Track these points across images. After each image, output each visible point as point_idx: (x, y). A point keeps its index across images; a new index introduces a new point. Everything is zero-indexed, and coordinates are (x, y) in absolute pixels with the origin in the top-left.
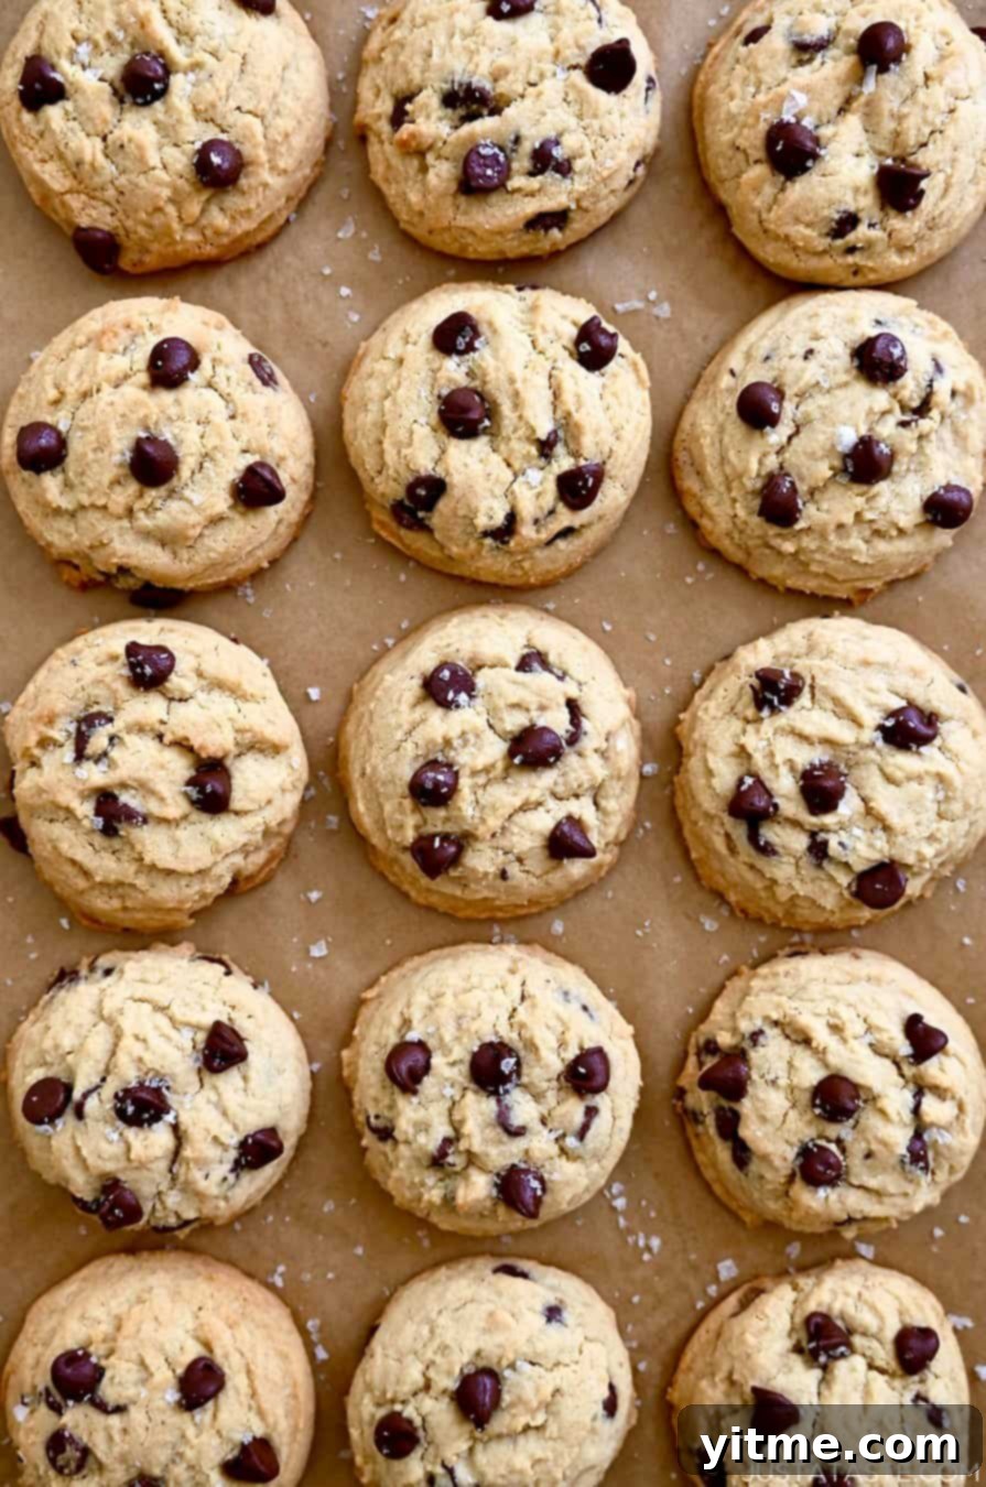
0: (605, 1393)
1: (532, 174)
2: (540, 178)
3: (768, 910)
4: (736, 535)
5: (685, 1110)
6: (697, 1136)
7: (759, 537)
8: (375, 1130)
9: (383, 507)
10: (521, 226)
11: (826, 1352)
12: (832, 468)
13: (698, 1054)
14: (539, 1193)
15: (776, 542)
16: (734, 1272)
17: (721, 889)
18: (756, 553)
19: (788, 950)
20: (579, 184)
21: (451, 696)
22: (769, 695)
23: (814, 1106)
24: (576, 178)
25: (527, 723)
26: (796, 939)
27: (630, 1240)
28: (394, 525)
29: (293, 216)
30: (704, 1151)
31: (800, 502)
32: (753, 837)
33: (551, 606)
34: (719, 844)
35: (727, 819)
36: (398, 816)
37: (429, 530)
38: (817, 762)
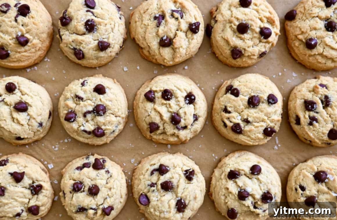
0: (22, 137)
1: (309, 116)
2: (308, 118)
3: (137, 174)
4: (225, 165)
5: (89, 156)
6: (83, 158)
7: (225, 170)
8: (84, 82)
9: (231, 83)
10: (297, 114)
11: (33, 189)
12: (242, 186)
13: (102, 158)
14: (70, 121)
15: (224, 174)
16: (50, 168)
17: (141, 163)
18: (221, 170)
19: (127, 179)
20: (306, 127)
21: (188, 99)
22: (188, 173)
23: (92, 185)
24: (308, 127)
25: (182, 116)
26: (130, 181)
27: (57, 143)
28: (227, 86)
29: (298, 62)
30: (80, 160)
31: (234, 179)
32: (155, 170)
33: (207, 123)
34: (153, 162)
35: (159, 164)
36: (159, 86)
37: (226, 93)
38: (173, 184)
